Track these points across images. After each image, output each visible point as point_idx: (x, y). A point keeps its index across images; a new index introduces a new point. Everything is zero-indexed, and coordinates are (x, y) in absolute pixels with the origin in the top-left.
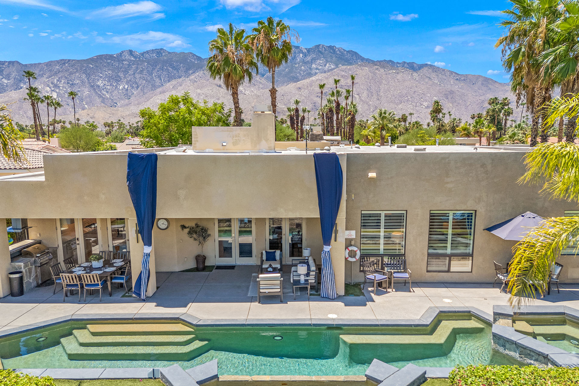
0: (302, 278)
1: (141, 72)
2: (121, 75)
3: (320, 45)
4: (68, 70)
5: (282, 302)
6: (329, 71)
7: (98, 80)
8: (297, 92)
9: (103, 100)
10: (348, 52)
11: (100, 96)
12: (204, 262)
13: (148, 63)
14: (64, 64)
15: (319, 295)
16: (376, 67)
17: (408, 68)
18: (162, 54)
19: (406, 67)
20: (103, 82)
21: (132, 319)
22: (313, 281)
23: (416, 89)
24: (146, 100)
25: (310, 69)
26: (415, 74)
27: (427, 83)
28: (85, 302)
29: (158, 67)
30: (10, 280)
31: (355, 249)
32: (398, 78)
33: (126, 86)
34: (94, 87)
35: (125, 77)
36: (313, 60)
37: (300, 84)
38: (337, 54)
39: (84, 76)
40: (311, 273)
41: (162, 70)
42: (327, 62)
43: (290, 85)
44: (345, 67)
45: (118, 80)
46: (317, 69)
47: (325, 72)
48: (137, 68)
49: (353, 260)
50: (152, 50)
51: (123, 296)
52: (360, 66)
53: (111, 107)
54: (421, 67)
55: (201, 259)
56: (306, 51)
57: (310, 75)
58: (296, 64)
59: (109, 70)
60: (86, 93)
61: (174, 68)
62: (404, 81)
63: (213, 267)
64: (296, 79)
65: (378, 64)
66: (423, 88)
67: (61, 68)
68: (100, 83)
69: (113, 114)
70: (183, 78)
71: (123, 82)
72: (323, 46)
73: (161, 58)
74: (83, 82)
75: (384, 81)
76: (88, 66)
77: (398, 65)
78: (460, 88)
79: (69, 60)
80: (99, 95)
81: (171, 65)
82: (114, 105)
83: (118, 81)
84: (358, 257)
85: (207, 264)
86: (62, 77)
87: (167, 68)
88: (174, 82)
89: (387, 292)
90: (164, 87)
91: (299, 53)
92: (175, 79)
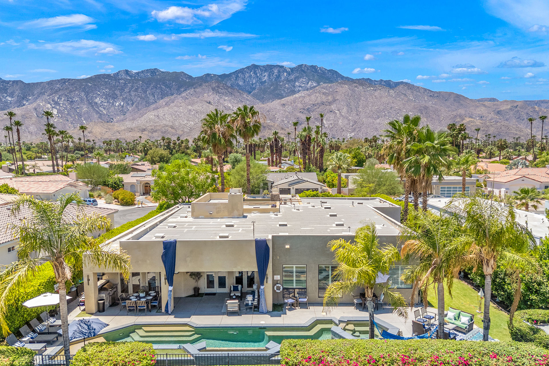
0: (250, 303)
1: (136, 90)
2: (118, 92)
3: (303, 65)
4: (68, 88)
5: (239, 315)
6: (311, 88)
7: (96, 98)
8: (281, 108)
9: (101, 116)
10: (329, 71)
11: (97, 113)
12: (198, 292)
13: (143, 82)
14: (65, 83)
15: (259, 311)
16: (355, 84)
17: (385, 85)
18: (155, 73)
19: (383, 85)
20: (101, 99)
21: (164, 324)
22: (256, 304)
23: (393, 105)
24: (140, 116)
25: (294, 87)
26: (391, 91)
27: (403, 99)
28: (138, 315)
29: (152, 85)
30: (98, 304)
31: (280, 285)
32: (376, 95)
33: (122, 103)
34: (92, 104)
35: (121, 94)
36: (297, 79)
37: (284, 100)
38: (318, 73)
39: (83, 94)
40: (255, 299)
41: (156, 88)
42: (309, 80)
43: (275, 101)
44: (326, 85)
45: (114, 97)
46: (300, 86)
47: (307, 90)
48: (132, 86)
49: (279, 291)
50: (147, 70)
51: (157, 312)
52: (340, 83)
53: (108, 122)
54: (397, 84)
55: (196, 290)
56: (289, 70)
57: (293, 92)
58: (280, 82)
59: (106, 88)
60: (84, 110)
61: (166, 86)
62: (381, 97)
63: (203, 294)
64: (280, 96)
65: (357, 82)
66: (399, 104)
67: (62, 86)
68: (98, 100)
69: (109, 129)
70: (175, 95)
71: (119, 100)
72: (306, 65)
73: (155, 77)
74: (82, 100)
75: (362, 98)
76: (86, 85)
77: (376, 83)
78: (434, 104)
79: (69, 79)
80: (97, 111)
81: (164, 83)
82: (110, 120)
83: (115, 99)
84: (281, 290)
85: (200, 292)
86: (62, 95)
87: (160, 86)
88: (167, 99)
89: (295, 309)
90: (157, 103)
91: (284, 72)
92: (168, 96)
